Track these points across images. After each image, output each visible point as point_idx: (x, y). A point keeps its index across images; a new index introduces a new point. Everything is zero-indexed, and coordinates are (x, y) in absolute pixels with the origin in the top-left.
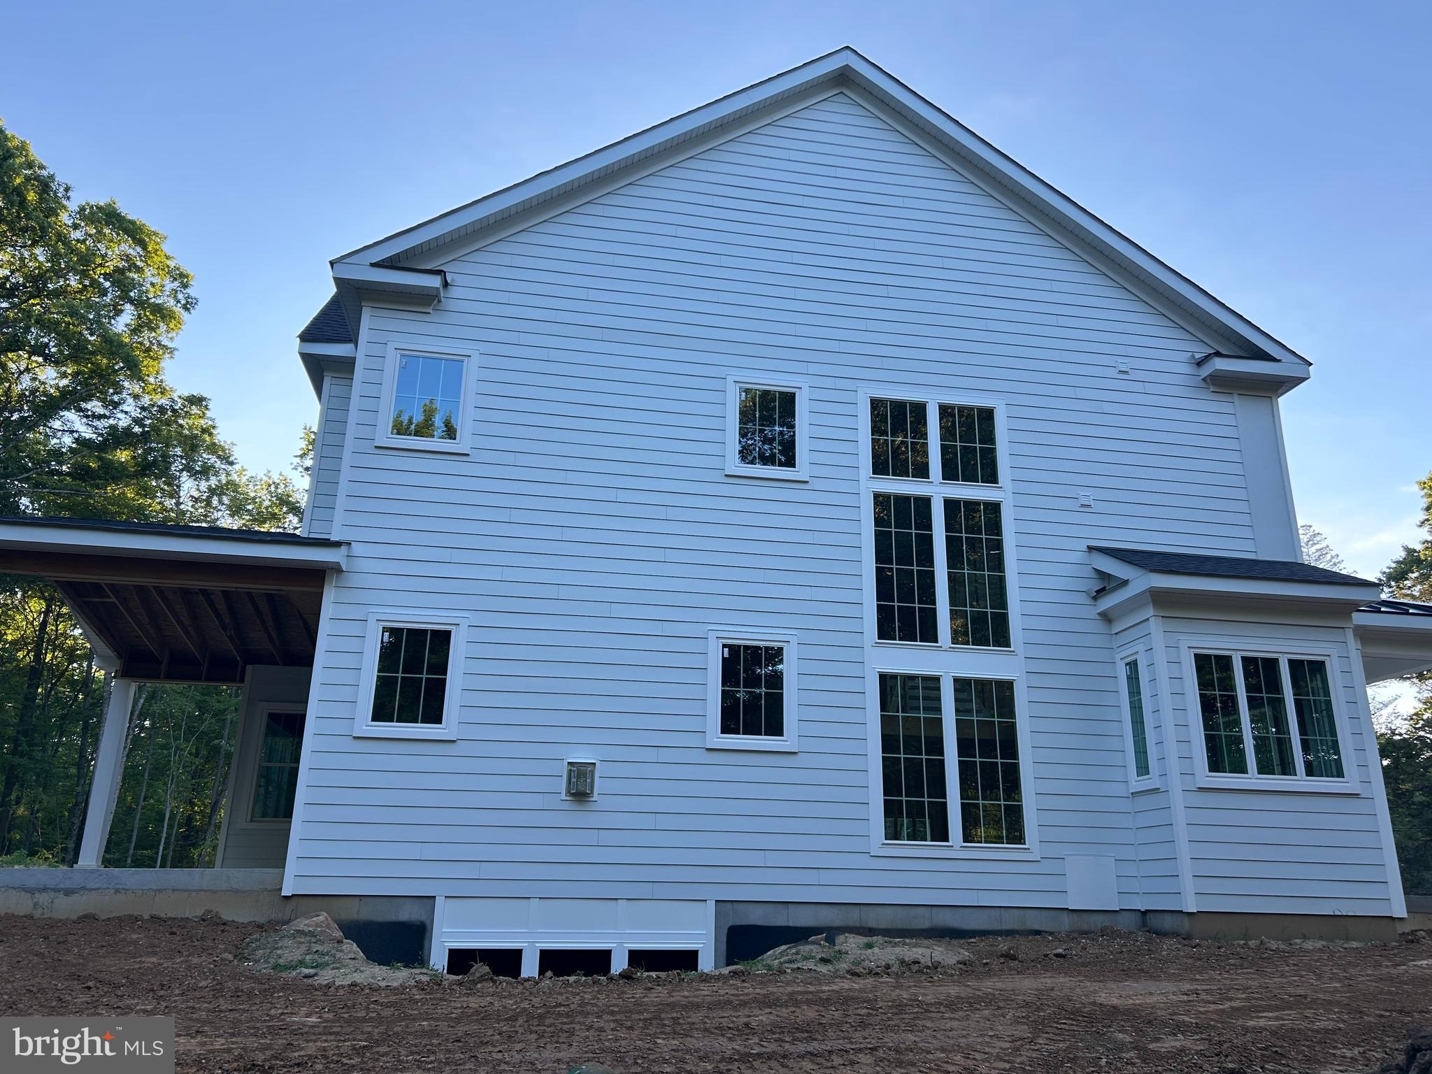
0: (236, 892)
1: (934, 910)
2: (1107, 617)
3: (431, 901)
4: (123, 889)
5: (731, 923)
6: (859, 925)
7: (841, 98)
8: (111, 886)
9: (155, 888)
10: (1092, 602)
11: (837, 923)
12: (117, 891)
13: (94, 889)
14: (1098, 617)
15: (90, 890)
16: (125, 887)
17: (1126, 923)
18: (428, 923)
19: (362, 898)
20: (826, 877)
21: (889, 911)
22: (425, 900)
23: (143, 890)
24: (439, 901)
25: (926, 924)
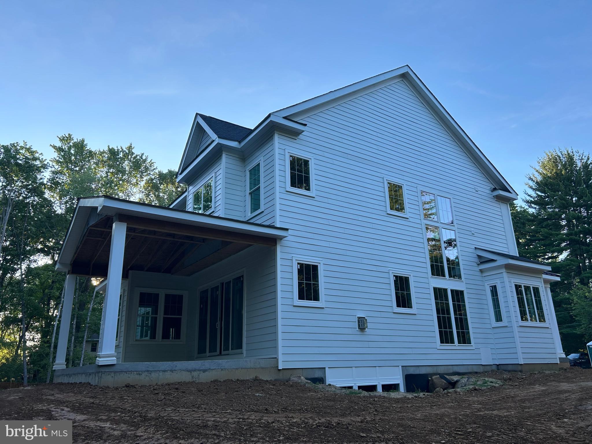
0: (262, 368)
1: (453, 366)
2: (481, 271)
3: (324, 369)
4: (224, 369)
5: (406, 374)
6: (436, 372)
7: (402, 82)
8: (219, 368)
9: (235, 368)
10: (477, 266)
11: (431, 372)
12: (222, 370)
13: (214, 369)
14: (479, 271)
15: (212, 370)
16: (225, 368)
17: (494, 368)
18: (324, 378)
19: (303, 369)
20: (429, 357)
21: (443, 367)
22: (322, 369)
23: (231, 369)
24: (327, 369)
25: (451, 371)
